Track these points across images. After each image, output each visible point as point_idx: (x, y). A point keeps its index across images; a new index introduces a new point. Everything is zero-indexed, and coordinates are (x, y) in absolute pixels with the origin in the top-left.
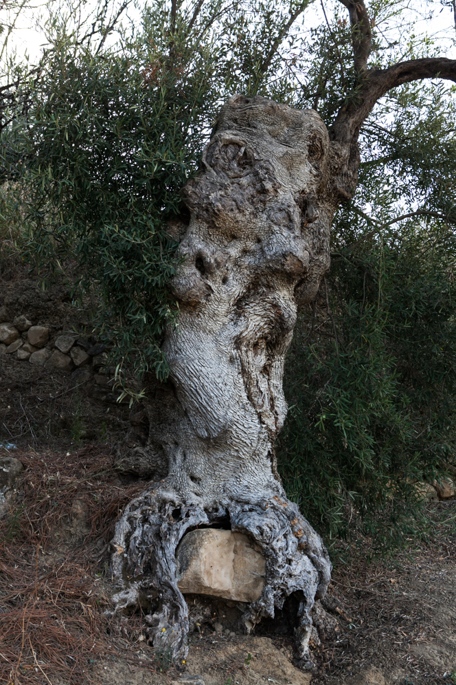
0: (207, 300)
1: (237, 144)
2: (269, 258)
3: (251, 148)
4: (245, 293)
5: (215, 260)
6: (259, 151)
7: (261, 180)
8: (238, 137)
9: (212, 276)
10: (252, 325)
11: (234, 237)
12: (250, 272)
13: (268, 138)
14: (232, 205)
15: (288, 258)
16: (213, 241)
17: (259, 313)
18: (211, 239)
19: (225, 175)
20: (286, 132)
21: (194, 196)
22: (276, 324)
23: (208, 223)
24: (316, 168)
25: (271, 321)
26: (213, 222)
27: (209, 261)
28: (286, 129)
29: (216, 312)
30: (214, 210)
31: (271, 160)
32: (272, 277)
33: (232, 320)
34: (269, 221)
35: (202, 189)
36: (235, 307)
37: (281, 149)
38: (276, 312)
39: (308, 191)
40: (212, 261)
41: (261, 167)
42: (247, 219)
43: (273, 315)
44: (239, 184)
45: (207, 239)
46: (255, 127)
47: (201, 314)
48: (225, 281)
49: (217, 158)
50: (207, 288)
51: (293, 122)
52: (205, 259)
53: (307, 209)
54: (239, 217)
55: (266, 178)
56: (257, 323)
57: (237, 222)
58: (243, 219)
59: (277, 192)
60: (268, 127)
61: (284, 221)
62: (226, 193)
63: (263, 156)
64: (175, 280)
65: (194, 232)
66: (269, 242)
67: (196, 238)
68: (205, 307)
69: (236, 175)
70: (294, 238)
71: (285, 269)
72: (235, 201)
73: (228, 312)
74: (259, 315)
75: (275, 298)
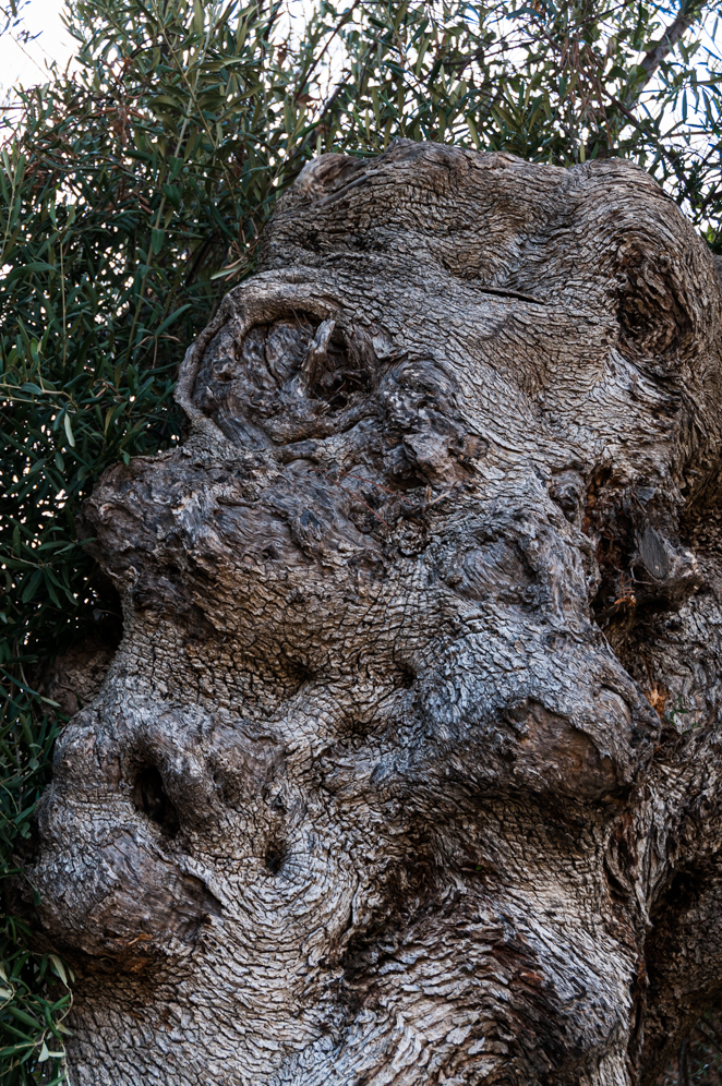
0: (194, 943)
1: (301, 313)
2: (445, 735)
3: (360, 321)
4: (377, 912)
5: (212, 764)
6: (393, 329)
7: (399, 432)
8: (308, 287)
9: (207, 837)
10: (410, 1043)
11: (302, 674)
12: (386, 813)
13: (435, 276)
14: (271, 534)
15: (525, 727)
16: (212, 696)
17: (441, 990)
18: (200, 690)
19: (258, 435)
20: (516, 251)
21: (122, 523)
22: (523, 1034)
23: (181, 620)
24: (656, 378)
25: (499, 1020)
26: (201, 611)
27: (179, 769)
28: (512, 243)
29: (243, 995)
30: (192, 562)
31: (439, 353)
32: (481, 824)
33: (324, 1029)
34: (439, 587)
35: (150, 489)
36: (339, 975)
37: (484, 309)
38: (516, 978)
39: (631, 472)
40: (197, 769)
41: (403, 384)
42: (340, 586)
43: (506, 994)
44: (314, 462)
45: (181, 687)
46: (379, 247)
47: (178, 1011)
48: (275, 859)
49: (227, 377)
50: (191, 893)
51: (537, 210)
52: (164, 761)
53: (634, 549)
54: (306, 579)
55: (420, 421)
56: (435, 1035)
57: (299, 600)
58: (324, 587)
59: (472, 470)
60: (434, 241)
61: (505, 581)
62: (245, 493)
63: (406, 343)
64: (48, 865)
65: (132, 667)
66: (441, 671)
67: (135, 688)
68: (190, 976)
69: (302, 430)
70: (550, 640)
71: (519, 777)
72: (281, 516)
73: (306, 996)
74: (444, 999)
75: (508, 919)
